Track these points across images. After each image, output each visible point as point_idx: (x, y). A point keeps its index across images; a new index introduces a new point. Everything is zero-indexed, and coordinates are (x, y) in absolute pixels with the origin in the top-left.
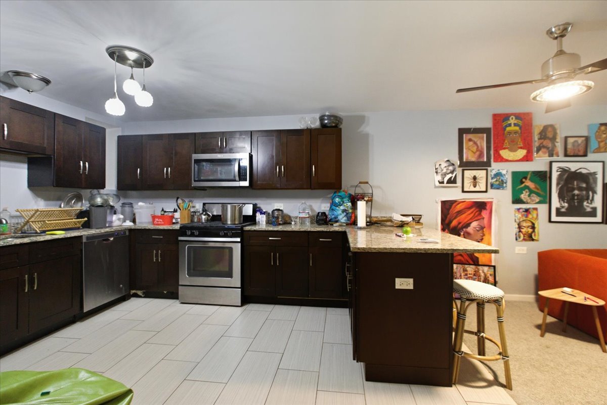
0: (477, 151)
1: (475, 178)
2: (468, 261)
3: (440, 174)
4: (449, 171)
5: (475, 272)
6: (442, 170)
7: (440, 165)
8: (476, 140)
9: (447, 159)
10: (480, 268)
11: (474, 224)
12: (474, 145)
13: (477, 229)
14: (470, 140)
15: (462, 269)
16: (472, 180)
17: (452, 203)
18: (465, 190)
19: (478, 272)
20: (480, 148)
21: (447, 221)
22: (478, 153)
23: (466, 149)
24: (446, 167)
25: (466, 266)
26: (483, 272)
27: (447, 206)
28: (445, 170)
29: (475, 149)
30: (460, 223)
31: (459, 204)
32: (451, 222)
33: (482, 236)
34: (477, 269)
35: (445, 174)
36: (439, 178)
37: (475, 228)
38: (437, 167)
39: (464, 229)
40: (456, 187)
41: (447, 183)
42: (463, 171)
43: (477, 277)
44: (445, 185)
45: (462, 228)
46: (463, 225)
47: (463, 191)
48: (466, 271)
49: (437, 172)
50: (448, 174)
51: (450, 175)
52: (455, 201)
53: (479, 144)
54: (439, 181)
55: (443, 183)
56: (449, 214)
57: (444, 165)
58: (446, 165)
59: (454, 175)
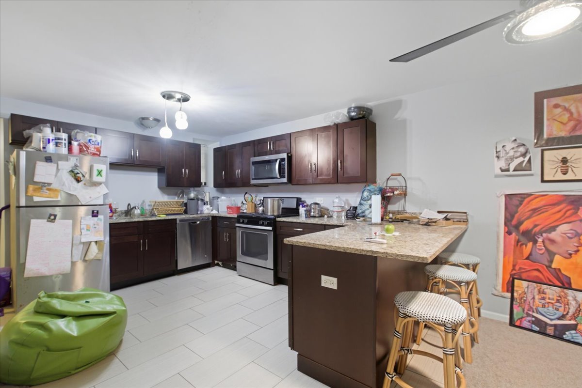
0: (570, 120)
1: (564, 161)
2: (550, 280)
3: (504, 158)
4: (519, 154)
5: (560, 297)
6: (507, 153)
7: (503, 146)
8: (567, 105)
9: (514, 138)
10: (569, 292)
11: (564, 228)
12: (565, 112)
13: (569, 235)
14: (556, 106)
15: (536, 290)
16: (561, 164)
17: (523, 197)
18: (546, 178)
19: (566, 298)
20: (575, 115)
21: (514, 222)
22: (572, 123)
23: (548, 120)
24: (513, 148)
25: (544, 286)
26: (575, 299)
27: (513, 202)
28: (511, 153)
29: (565, 117)
30: (536, 226)
31: (536, 198)
32: (520, 223)
33: (578, 247)
34: (563, 294)
35: (512, 159)
36: (502, 164)
37: (565, 234)
38: (498, 150)
39: (544, 235)
40: (532, 175)
41: (514, 171)
42: (543, 151)
43: (563, 306)
44: (511, 173)
45: (541, 233)
46: (542, 229)
47: (543, 181)
48: (544, 293)
49: (498, 157)
50: (516, 158)
51: (521, 159)
52: (529, 195)
53: (573, 110)
54: (501, 168)
55: (508, 170)
56: (517, 212)
57: (510, 146)
58: (514, 145)
59: (527, 159)
